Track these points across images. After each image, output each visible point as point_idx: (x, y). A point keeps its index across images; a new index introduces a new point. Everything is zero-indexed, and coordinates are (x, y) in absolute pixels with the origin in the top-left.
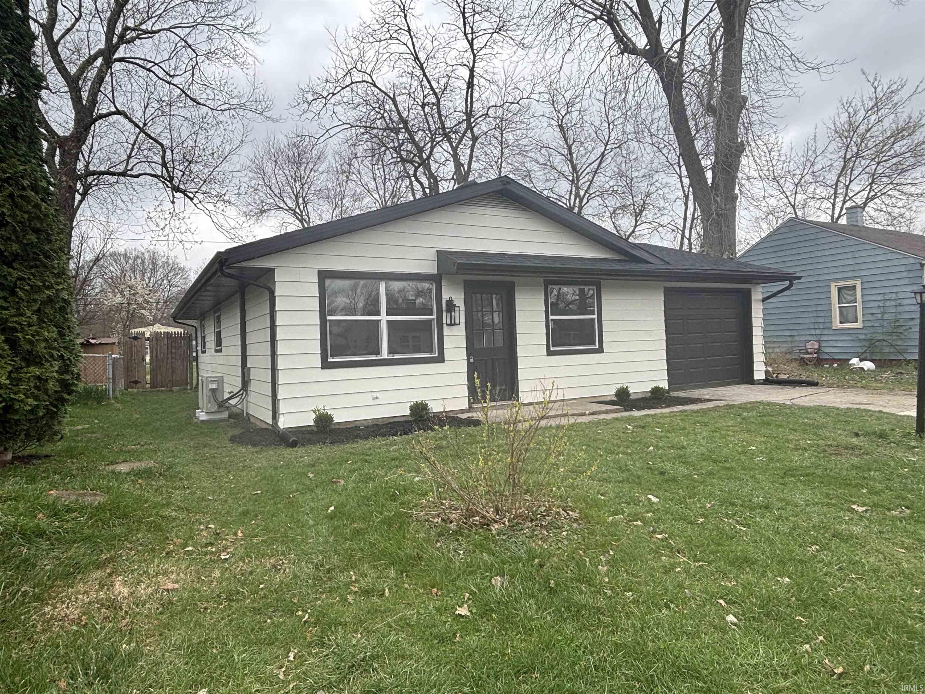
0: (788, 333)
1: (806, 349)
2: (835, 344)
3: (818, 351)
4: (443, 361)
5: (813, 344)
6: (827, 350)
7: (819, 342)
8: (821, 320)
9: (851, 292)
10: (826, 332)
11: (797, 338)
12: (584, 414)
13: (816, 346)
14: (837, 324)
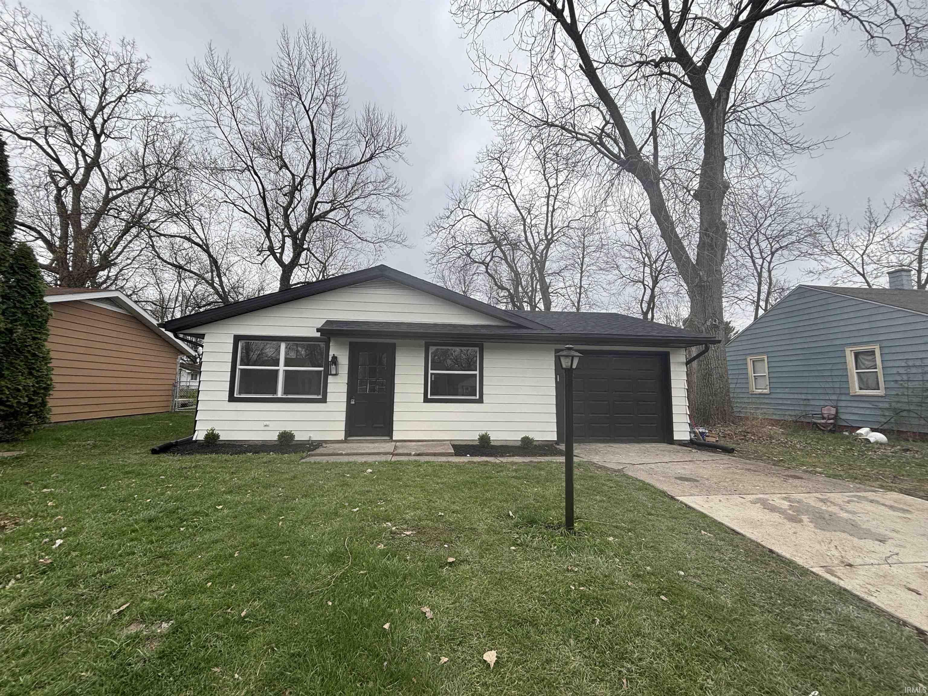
0: (803, 397)
1: (822, 414)
2: (854, 411)
3: (836, 417)
4: (326, 402)
5: (829, 410)
6: (843, 417)
7: (836, 407)
8: (837, 385)
9: (870, 358)
10: (843, 398)
11: (812, 403)
12: (410, 455)
13: (833, 411)
14: (855, 389)
